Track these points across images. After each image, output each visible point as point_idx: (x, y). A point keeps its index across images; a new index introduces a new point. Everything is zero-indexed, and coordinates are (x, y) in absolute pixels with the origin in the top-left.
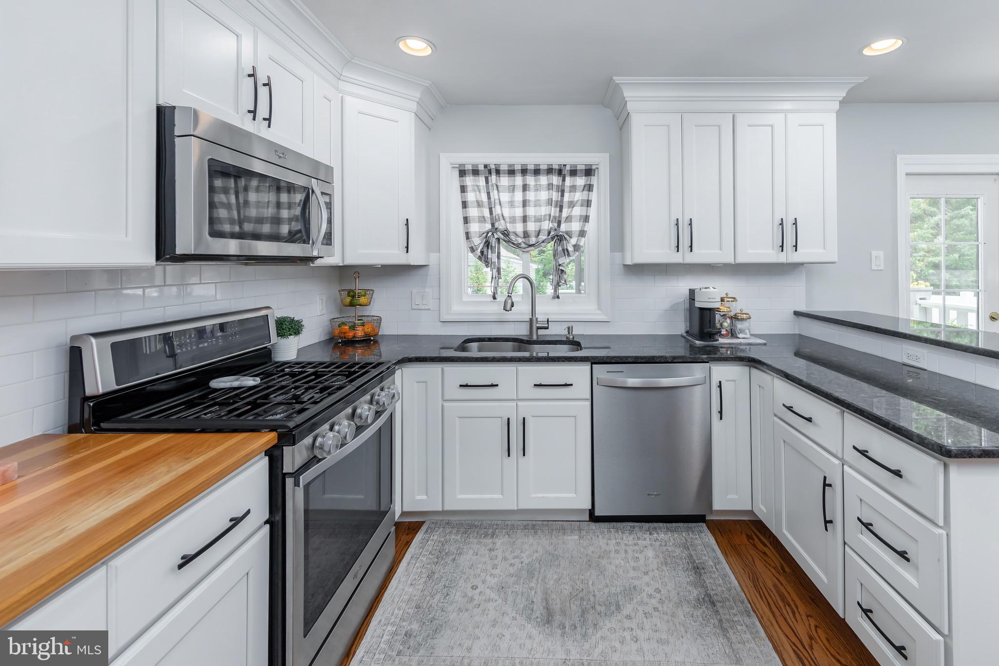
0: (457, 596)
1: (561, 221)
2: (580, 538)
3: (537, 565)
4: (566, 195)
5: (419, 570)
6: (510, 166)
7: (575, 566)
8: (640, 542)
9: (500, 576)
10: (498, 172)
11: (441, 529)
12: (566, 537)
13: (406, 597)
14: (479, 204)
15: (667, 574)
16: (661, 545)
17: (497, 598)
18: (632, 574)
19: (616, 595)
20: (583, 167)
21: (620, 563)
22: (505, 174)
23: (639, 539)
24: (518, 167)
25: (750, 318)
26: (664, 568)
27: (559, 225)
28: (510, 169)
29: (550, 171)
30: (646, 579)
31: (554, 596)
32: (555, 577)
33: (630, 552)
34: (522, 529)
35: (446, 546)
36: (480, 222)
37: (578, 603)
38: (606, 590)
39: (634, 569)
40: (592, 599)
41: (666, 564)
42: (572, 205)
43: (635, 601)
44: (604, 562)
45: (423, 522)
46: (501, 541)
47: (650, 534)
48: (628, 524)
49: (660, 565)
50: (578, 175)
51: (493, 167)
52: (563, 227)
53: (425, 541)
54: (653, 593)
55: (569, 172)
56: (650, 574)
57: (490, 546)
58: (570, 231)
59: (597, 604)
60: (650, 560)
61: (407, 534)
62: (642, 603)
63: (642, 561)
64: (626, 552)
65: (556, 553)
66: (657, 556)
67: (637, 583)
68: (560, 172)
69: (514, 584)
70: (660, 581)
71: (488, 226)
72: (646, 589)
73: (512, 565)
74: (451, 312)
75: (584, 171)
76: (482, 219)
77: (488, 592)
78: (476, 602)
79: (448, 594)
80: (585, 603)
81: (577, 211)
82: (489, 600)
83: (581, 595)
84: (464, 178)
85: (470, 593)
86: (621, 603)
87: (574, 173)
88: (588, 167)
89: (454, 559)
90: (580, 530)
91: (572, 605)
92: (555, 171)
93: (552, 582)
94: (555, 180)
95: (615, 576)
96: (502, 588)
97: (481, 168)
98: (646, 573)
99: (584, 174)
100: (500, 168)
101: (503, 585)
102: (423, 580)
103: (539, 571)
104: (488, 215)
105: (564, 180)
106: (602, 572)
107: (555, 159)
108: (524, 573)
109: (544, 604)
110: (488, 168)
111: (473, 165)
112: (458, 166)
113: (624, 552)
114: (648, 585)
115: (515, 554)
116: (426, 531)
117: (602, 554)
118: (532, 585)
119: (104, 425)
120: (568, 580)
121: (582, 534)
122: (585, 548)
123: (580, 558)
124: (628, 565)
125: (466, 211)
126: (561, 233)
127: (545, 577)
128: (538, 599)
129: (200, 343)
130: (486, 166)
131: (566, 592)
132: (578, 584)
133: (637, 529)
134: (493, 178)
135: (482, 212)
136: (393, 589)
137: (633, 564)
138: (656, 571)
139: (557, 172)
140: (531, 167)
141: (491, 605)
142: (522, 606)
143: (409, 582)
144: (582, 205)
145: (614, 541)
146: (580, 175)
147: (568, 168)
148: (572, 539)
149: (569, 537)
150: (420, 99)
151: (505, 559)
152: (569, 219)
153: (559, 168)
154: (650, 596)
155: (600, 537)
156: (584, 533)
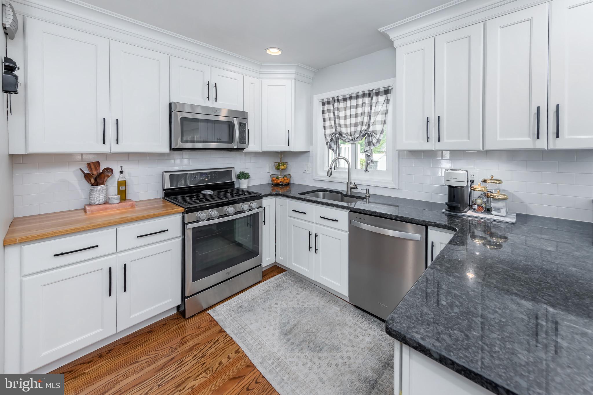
0: (267, 304)
1: (370, 125)
2: (341, 310)
3: (308, 310)
4: (373, 108)
5: (267, 287)
6: (344, 96)
7: (323, 321)
8: (369, 330)
9: (289, 306)
10: (338, 100)
11: (289, 276)
12: (333, 306)
13: (254, 294)
14: (330, 119)
15: (365, 355)
16: (380, 340)
17: (279, 312)
18: (346, 342)
19: (326, 345)
20: (383, 89)
21: (345, 333)
22: (342, 101)
23: (371, 328)
24: (348, 96)
25: (507, 199)
26: (367, 351)
27: (369, 128)
28: (344, 98)
29: (364, 95)
30: (350, 349)
31: (299, 326)
32: (309, 319)
33: (357, 332)
34: (319, 293)
35: (284, 284)
36: (330, 128)
37: (306, 336)
38: (324, 340)
39: (349, 340)
40: (314, 338)
41: (371, 350)
42: (377, 114)
43: (332, 353)
44: (338, 327)
45: (287, 271)
46: (305, 293)
47: (381, 330)
48: (374, 319)
49: (366, 348)
50: (380, 95)
51: (336, 98)
52: (371, 129)
53: (280, 278)
54: (345, 357)
55: (375, 94)
56: (355, 348)
57: (299, 292)
58: (375, 131)
59: (313, 342)
60: (364, 342)
61: (277, 273)
62: (334, 357)
63: (358, 340)
64: (355, 330)
65: (321, 310)
66: (370, 343)
67: (343, 347)
68: (369, 95)
69: (291, 312)
70: (356, 355)
71: (334, 131)
72: (344, 353)
73: (298, 304)
74: (318, 175)
75: (384, 92)
76: (331, 127)
77: (279, 308)
78: (271, 310)
79: (266, 301)
80: (308, 338)
81: (380, 118)
82: (276, 312)
83: (310, 334)
84: (324, 106)
85: (273, 305)
86: (323, 350)
87: (377, 94)
88: (386, 89)
89: (281, 290)
90: (345, 307)
91: (302, 335)
92: (367, 95)
93: (305, 321)
94: (367, 100)
95: (336, 337)
96: (284, 310)
97: (331, 99)
98: (353, 346)
99: (384, 94)
100: (339, 98)
101: (286, 310)
102: (264, 291)
103: (305, 313)
104: (334, 125)
105: (372, 100)
106: (332, 331)
107: (366, 88)
108: (299, 310)
109: (292, 327)
110: (334, 99)
111: (327, 99)
112: (321, 100)
113: (354, 329)
114: (347, 352)
115: (304, 301)
116: (283, 275)
117: (342, 324)
118: (297, 317)
119: (166, 198)
120: (313, 324)
121: (343, 309)
122: (337, 316)
123: (329, 319)
124: (349, 336)
125: (324, 123)
126: (369, 132)
127: (305, 317)
128: (292, 323)
129: (201, 178)
130: (333, 98)
131: (306, 328)
132: (315, 329)
133: (376, 323)
134: (336, 104)
135: (331, 123)
136: (253, 289)
137: (352, 337)
138: (360, 349)
139: (368, 95)
140: (354, 95)
141: (274, 314)
142: (284, 322)
143: (260, 290)
144: (383, 114)
145: (355, 321)
146: (381, 95)
147: (374, 91)
148: (336, 308)
149: (335, 307)
150: (296, 72)
151: (298, 300)
152: (375, 123)
153: (369, 93)
154: (342, 357)
155: (351, 315)
156: (345, 309)
